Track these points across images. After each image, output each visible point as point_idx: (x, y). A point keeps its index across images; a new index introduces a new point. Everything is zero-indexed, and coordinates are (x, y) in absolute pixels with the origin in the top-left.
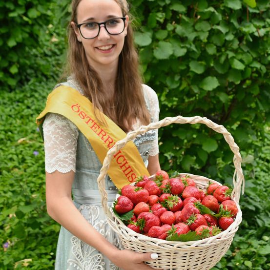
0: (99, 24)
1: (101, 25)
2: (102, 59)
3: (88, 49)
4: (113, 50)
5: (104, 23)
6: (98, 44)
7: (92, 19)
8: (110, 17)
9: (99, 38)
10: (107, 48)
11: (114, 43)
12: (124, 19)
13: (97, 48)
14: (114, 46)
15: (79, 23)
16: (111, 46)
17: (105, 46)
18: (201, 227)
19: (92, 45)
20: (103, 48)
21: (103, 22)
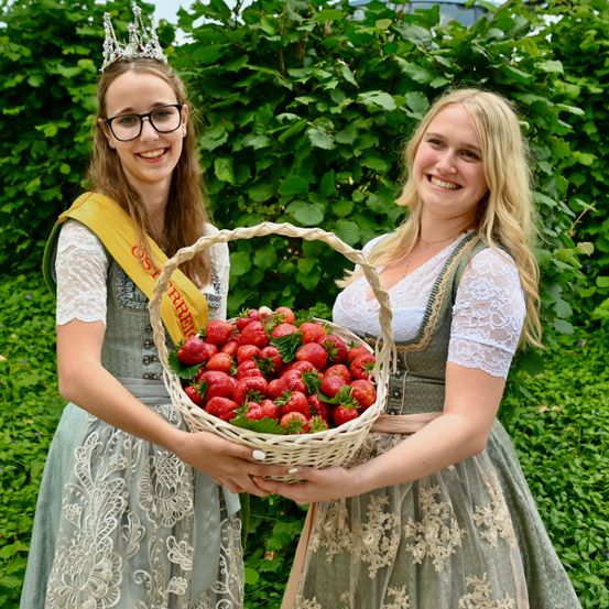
0: (141, 117)
1: (144, 119)
2: (148, 173)
3: (126, 157)
4: (166, 157)
5: (149, 115)
6: (140, 149)
7: (129, 110)
8: (157, 104)
9: (142, 138)
10: (156, 154)
11: (167, 146)
12: (179, 107)
13: (138, 154)
14: (167, 150)
15: (109, 117)
16: (162, 151)
17: (152, 151)
18: (290, 415)
19: (131, 151)
20: (150, 155)
21: (146, 112)
